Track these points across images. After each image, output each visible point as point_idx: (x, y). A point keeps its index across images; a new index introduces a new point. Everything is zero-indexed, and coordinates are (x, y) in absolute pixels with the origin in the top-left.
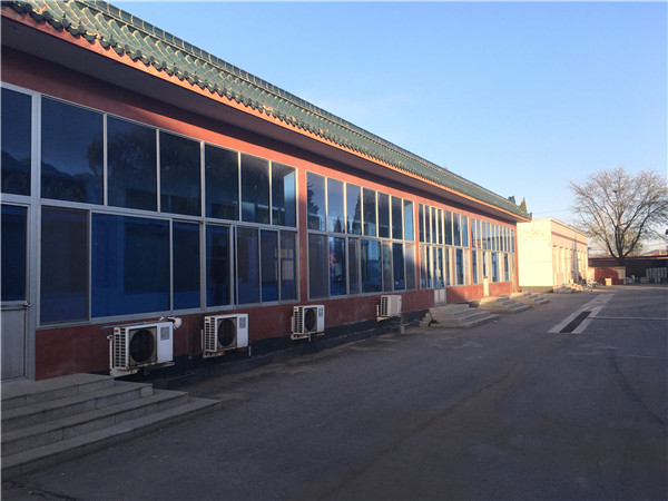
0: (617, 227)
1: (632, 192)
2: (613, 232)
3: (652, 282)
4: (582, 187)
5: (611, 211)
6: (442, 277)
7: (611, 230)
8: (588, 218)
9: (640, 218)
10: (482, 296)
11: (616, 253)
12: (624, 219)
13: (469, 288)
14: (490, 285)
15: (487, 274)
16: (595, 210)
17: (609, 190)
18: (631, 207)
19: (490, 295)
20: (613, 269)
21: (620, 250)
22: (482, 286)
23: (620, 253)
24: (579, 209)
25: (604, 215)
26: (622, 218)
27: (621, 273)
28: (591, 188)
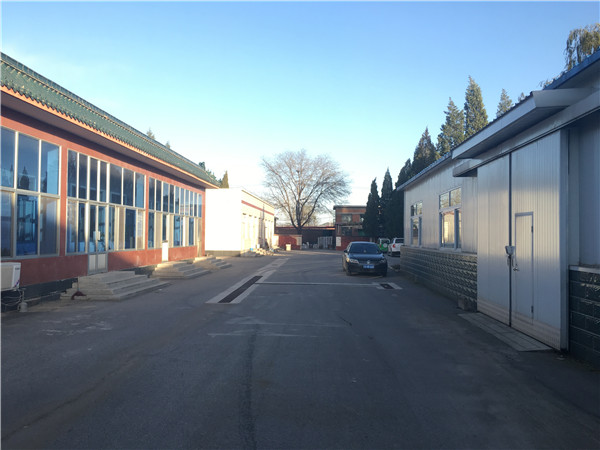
0: (298, 202)
1: (310, 173)
2: (294, 206)
3: (321, 248)
4: (273, 165)
5: (294, 188)
6: (102, 241)
7: (293, 204)
8: (276, 192)
9: (315, 195)
10: (160, 261)
11: (296, 223)
12: (303, 195)
13: (143, 253)
14: (170, 250)
15: (167, 239)
16: (282, 185)
17: (293, 170)
18: (309, 185)
19: (170, 259)
20: (293, 236)
21: (299, 221)
22: (160, 251)
23: (299, 224)
24: (269, 184)
25: (288, 190)
26: (302, 194)
27: (299, 240)
28: (279, 166)
